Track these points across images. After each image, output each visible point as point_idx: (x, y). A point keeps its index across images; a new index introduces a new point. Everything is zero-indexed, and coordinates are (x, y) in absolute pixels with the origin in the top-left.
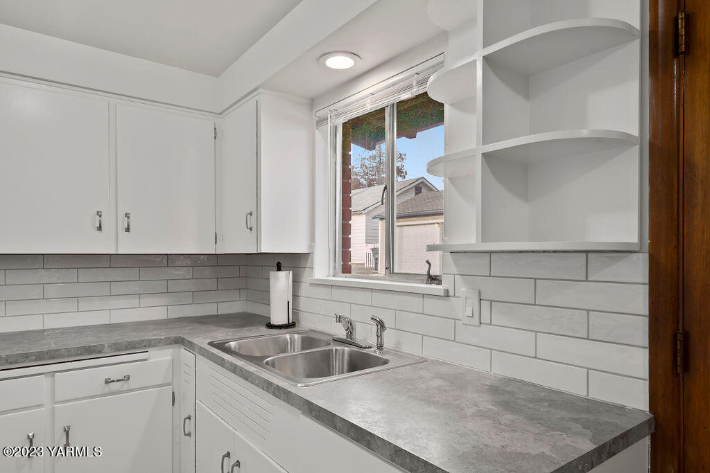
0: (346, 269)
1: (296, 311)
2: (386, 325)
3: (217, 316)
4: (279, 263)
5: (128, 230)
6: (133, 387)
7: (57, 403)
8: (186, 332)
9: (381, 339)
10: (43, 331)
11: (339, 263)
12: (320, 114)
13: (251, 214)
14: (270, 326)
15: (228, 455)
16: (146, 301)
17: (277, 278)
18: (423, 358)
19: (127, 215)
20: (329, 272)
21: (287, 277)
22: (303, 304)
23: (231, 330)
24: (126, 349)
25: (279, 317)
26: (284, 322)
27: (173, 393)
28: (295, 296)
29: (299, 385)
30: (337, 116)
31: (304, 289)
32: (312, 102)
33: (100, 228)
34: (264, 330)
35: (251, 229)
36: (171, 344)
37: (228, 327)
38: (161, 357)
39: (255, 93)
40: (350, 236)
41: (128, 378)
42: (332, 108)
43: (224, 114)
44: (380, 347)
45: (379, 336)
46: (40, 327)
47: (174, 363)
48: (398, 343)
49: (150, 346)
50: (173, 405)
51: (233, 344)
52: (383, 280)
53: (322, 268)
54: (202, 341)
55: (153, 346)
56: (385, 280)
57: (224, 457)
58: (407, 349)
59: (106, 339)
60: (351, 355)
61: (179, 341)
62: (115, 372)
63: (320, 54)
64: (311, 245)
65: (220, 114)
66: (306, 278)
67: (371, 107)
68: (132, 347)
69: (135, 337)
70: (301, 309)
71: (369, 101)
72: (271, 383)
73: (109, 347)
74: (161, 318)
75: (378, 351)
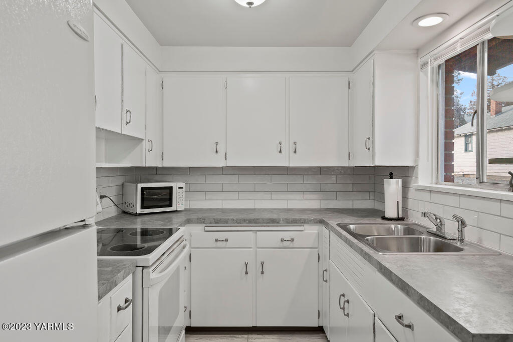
0: (449, 178)
1: (405, 209)
2: (467, 223)
3: (353, 209)
4: (391, 173)
5: (295, 152)
6: (295, 246)
7: (258, 248)
8: (327, 216)
9: (462, 234)
10: (255, 209)
11: (442, 173)
12: (423, 59)
13: (369, 139)
14: (384, 218)
15: (343, 295)
16: (308, 196)
17: (389, 184)
18: (499, 252)
19: (295, 144)
20: (432, 180)
21: (397, 183)
22: (411, 204)
23: (356, 218)
24: (292, 223)
25: (391, 212)
26: (395, 216)
27: (319, 254)
28: (405, 197)
29: (380, 253)
30: (435, 59)
31: (411, 194)
32: (418, 51)
33: (280, 151)
34: (380, 220)
35: (369, 149)
36: (317, 223)
37: (354, 216)
38: (312, 230)
39: (371, 55)
40: (453, 152)
41: (292, 240)
42: (431, 54)
43: (354, 71)
44: (461, 240)
45: (461, 231)
46: (253, 207)
47: (319, 235)
48: (480, 240)
49: (305, 223)
50: (319, 261)
51: (352, 227)
52: (475, 188)
53: (425, 178)
54: (333, 223)
55: (307, 223)
56: (477, 188)
57: (340, 296)
58: (487, 244)
59: (282, 216)
60: (436, 243)
61: (322, 222)
62: (287, 235)
63: (412, 20)
64: (416, 160)
65: (352, 71)
66: (413, 185)
67: (461, 49)
68: (295, 222)
69: (297, 216)
70: (409, 208)
71: (459, 44)
72: (362, 250)
73: (283, 220)
74: (316, 208)
75: (459, 243)
